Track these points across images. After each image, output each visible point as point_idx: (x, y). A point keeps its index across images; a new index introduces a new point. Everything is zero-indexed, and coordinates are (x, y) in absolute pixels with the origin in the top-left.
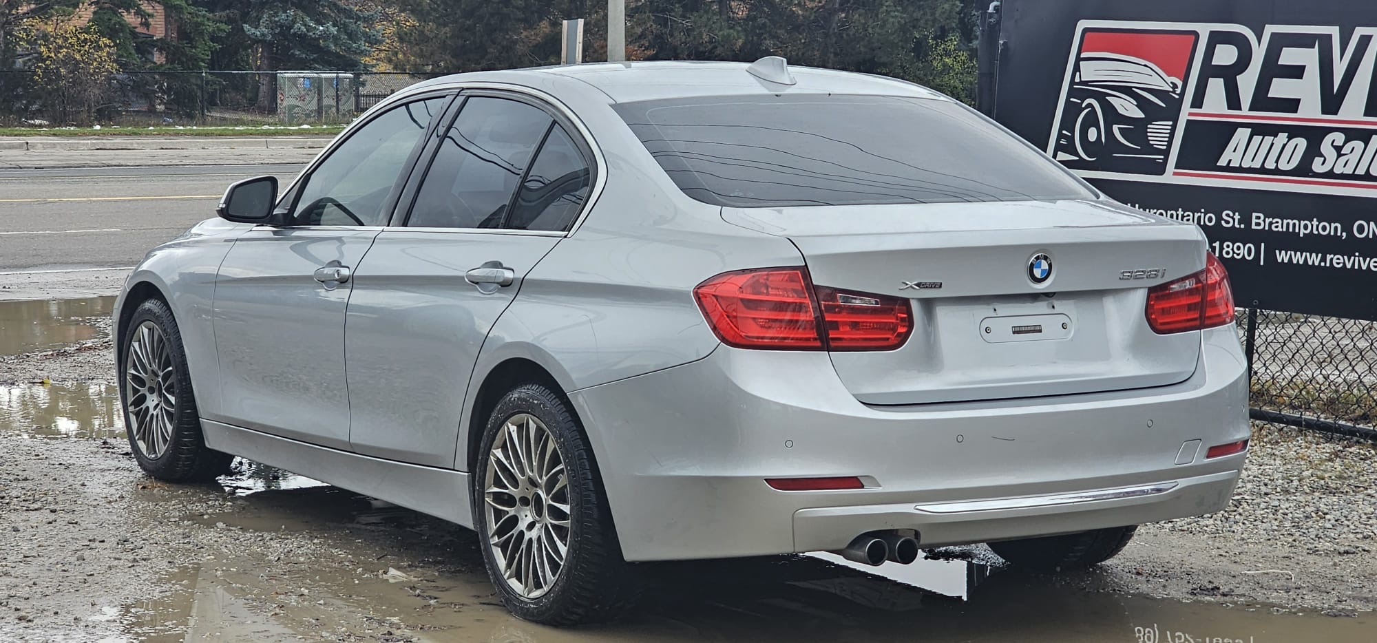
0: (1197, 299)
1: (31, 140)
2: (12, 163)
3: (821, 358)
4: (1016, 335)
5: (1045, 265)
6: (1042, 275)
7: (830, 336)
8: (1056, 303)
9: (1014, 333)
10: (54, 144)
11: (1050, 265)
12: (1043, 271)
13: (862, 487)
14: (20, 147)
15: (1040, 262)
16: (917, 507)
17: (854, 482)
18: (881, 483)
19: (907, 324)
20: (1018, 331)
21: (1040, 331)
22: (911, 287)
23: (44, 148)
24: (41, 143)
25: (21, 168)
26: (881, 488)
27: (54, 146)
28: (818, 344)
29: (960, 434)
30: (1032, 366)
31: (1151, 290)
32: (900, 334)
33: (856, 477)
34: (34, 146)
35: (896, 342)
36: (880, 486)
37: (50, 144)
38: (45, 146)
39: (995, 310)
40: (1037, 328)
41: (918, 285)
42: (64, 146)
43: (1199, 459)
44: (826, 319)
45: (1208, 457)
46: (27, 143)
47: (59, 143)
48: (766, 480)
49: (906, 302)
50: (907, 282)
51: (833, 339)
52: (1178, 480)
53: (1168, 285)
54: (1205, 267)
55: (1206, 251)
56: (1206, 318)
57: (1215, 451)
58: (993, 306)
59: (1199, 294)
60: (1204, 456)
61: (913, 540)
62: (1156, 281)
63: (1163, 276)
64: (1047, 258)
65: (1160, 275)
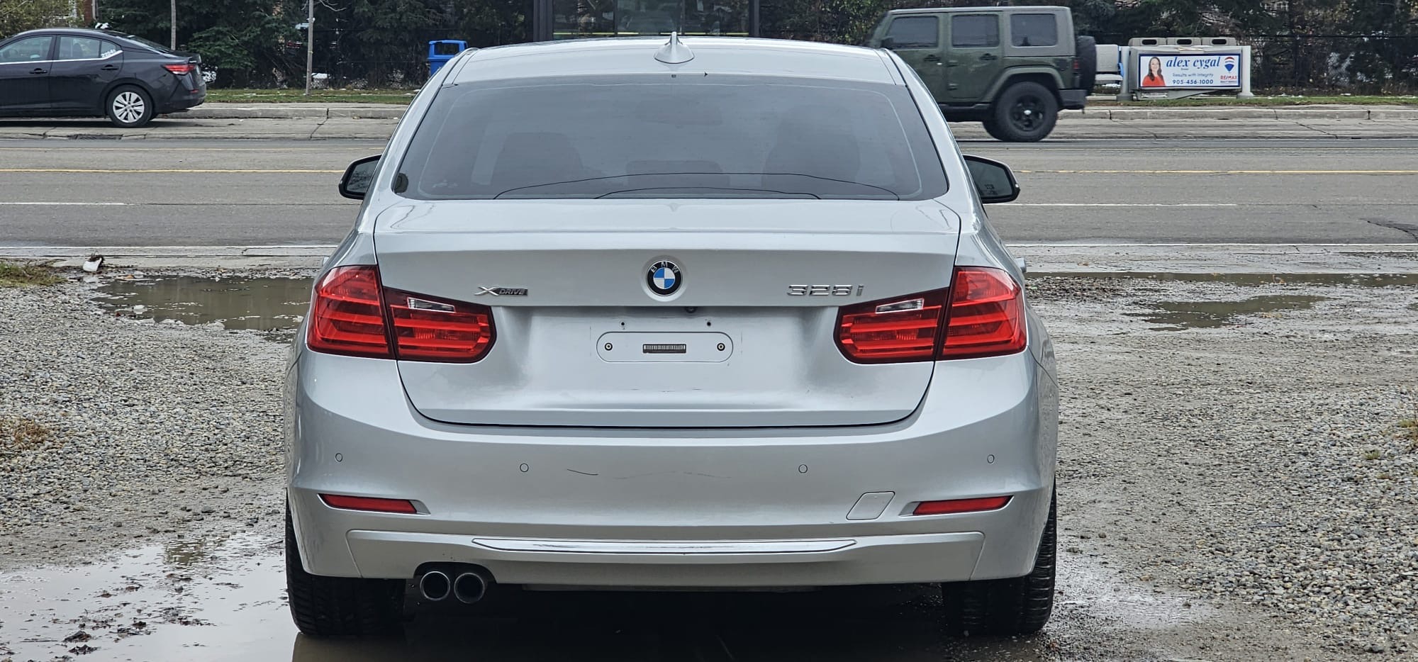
0: (933, 324)
1: (1373, 109)
2: (1330, 132)
3: (389, 366)
4: (647, 354)
5: (669, 274)
6: (666, 285)
7: (400, 343)
8: (713, 320)
9: (645, 351)
10: (1398, 113)
11: (678, 275)
12: (667, 281)
13: (415, 512)
14: (1361, 116)
15: (663, 271)
16: (475, 541)
17: (407, 506)
18: (430, 511)
19: (489, 335)
20: (649, 349)
21: (684, 351)
22: (488, 292)
23: (1387, 118)
24: (1383, 112)
25: (1337, 138)
26: (429, 515)
27: (1398, 115)
28: (386, 350)
29: (524, 461)
30: (663, 391)
31: (843, 311)
32: (479, 345)
33: (408, 501)
34: (1376, 115)
35: (476, 353)
36: (429, 513)
37: (1395, 112)
38: (1388, 115)
39: (623, 324)
40: (680, 348)
41: (497, 291)
42: (1407, 116)
43: (891, 516)
44: (395, 325)
45: (915, 513)
46: (1369, 112)
47: (1403, 113)
48: (320, 495)
49: (486, 311)
50: (484, 288)
51: (403, 347)
52: (856, 538)
53: (872, 305)
54: (948, 285)
55: (954, 266)
56: (947, 347)
57: (923, 507)
58: (620, 320)
59: (936, 318)
60: (899, 513)
61: (478, 576)
62: (853, 300)
63: (859, 294)
64: (670, 266)
65: (854, 292)
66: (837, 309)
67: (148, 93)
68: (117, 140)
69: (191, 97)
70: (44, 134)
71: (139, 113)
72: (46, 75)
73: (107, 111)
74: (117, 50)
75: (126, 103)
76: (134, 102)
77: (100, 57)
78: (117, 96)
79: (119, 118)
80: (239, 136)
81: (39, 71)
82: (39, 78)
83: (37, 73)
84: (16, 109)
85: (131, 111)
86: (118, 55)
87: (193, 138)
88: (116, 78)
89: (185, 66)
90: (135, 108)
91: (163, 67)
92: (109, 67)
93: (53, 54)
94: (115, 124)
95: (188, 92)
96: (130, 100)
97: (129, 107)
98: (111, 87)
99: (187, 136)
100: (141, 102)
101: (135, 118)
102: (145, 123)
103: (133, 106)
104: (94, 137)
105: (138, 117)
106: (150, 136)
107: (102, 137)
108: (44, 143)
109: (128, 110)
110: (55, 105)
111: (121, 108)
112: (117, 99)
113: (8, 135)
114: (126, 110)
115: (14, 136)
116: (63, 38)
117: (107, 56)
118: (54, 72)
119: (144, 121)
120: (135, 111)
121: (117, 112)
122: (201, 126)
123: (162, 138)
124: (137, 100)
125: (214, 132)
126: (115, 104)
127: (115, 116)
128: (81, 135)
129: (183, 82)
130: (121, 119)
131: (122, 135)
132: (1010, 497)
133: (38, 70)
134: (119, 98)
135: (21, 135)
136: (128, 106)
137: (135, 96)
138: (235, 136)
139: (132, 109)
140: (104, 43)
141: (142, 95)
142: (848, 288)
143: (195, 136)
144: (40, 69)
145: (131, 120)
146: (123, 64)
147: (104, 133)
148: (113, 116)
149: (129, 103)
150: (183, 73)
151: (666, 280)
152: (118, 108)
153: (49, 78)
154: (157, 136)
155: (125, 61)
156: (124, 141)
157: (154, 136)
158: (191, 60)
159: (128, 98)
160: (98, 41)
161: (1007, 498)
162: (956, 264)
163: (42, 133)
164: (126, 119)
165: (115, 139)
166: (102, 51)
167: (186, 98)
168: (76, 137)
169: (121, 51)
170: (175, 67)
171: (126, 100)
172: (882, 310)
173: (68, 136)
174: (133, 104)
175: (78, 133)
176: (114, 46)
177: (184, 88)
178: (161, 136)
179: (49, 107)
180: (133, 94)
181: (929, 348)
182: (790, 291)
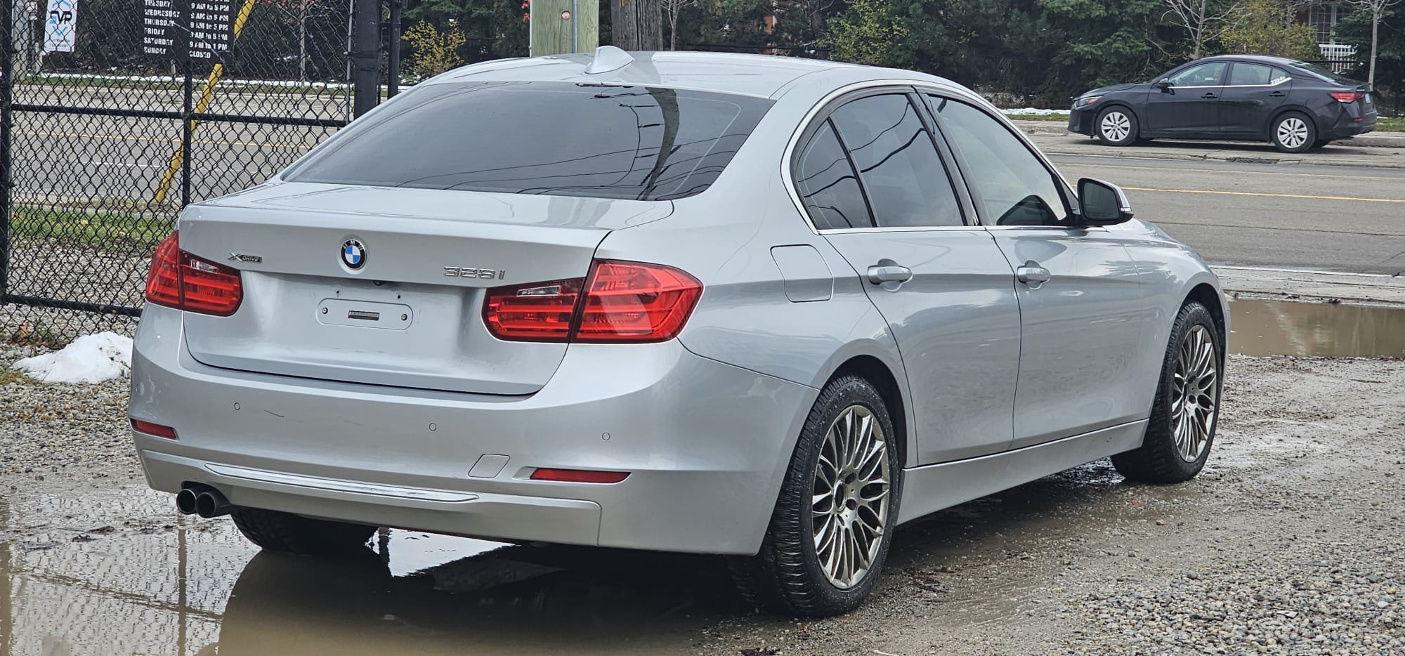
0: (569, 310)
3: (178, 315)
4: (351, 319)
5: (356, 251)
6: (354, 261)
7: (187, 297)
8: (402, 293)
9: (350, 317)
11: (363, 253)
12: (356, 257)
13: (175, 437)
15: (352, 247)
16: (207, 465)
18: (180, 437)
19: (239, 293)
20: (353, 315)
21: (377, 319)
22: (237, 258)
26: (179, 441)
28: (179, 303)
30: (357, 351)
31: (490, 292)
32: (232, 302)
33: (171, 428)
35: (229, 309)
39: (338, 292)
40: (375, 316)
41: (243, 257)
43: (506, 477)
44: (186, 281)
45: (532, 478)
49: (236, 273)
50: (233, 254)
51: (188, 300)
52: (478, 494)
53: (515, 288)
54: (585, 275)
55: (593, 258)
56: (582, 332)
57: (540, 473)
58: (336, 289)
59: (572, 304)
60: (513, 475)
61: (212, 496)
62: (496, 283)
63: (501, 277)
64: (357, 244)
65: (497, 276)
66: (485, 290)
67: (1313, 120)
68: (1273, 164)
69: (1356, 125)
70: (1205, 156)
71: (1302, 139)
72: (1217, 100)
73: (1272, 137)
74: (1286, 77)
75: (1290, 129)
76: (1298, 128)
77: (1269, 83)
78: (1283, 120)
79: (1282, 143)
80: (1391, 165)
81: (1210, 96)
82: (1209, 103)
83: (1209, 98)
84: (1186, 131)
85: (1294, 137)
86: (1288, 82)
87: (1345, 165)
88: (1285, 104)
89: (1353, 95)
90: (1299, 134)
91: (1329, 94)
92: (1276, 93)
93: (1226, 79)
94: (1279, 149)
95: (1353, 120)
96: (1294, 126)
97: (1293, 133)
98: (1277, 113)
99: (1340, 163)
100: (1305, 129)
101: (1298, 144)
102: (1307, 149)
103: (1296, 132)
104: (1250, 161)
105: (1301, 143)
106: (1304, 161)
107: (1260, 161)
108: (1203, 165)
109: (1292, 136)
110: (1222, 129)
111: (1285, 133)
112: (1281, 125)
113: (1171, 156)
114: (1290, 136)
115: (1176, 157)
116: (1236, 65)
117: (1276, 82)
118: (1225, 97)
119: (1307, 147)
120: (1298, 137)
121: (1281, 138)
122: (1366, 154)
123: (1315, 164)
124: (1301, 126)
125: (1370, 160)
126: (1280, 129)
127: (1279, 142)
128: (1239, 158)
129: (1347, 109)
130: (1285, 144)
131: (1278, 160)
132: (629, 473)
133: (1209, 94)
134: (1284, 124)
135: (1183, 157)
136: (1292, 131)
137: (1299, 122)
138: (1387, 165)
139: (1295, 134)
140: (1275, 71)
141: (1306, 120)
142: (491, 272)
143: (1347, 163)
144: (1211, 94)
145: (1294, 145)
146: (1290, 90)
147: (1262, 158)
148: (1277, 141)
149: (1293, 129)
150: (1349, 101)
151: (354, 256)
152: (1282, 133)
153: (1220, 103)
154: (1310, 162)
155: (1293, 88)
156: (1280, 165)
157: (1307, 162)
158: (1358, 88)
159: (1292, 124)
160: (1270, 69)
161: (624, 474)
162: (595, 257)
163: (1203, 155)
164: (1289, 144)
165: (1270, 163)
166: (1272, 78)
167: (1350, 125)
168: (1234, 160)
169: (1289, 79)
170: (1340, 95)
171: (1290, 126)
172: (525, 293)
173: (1227, 159)
174: (1296, 130)
175: (1237, 156)
176: (1283, 73)
177: (1349, 115)
178: (1315, 162)
179: (1217, 130)
180: (1297, 120)
181: (565, 331)
182: (445, 272)
